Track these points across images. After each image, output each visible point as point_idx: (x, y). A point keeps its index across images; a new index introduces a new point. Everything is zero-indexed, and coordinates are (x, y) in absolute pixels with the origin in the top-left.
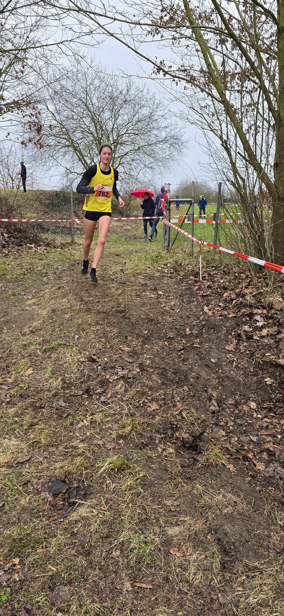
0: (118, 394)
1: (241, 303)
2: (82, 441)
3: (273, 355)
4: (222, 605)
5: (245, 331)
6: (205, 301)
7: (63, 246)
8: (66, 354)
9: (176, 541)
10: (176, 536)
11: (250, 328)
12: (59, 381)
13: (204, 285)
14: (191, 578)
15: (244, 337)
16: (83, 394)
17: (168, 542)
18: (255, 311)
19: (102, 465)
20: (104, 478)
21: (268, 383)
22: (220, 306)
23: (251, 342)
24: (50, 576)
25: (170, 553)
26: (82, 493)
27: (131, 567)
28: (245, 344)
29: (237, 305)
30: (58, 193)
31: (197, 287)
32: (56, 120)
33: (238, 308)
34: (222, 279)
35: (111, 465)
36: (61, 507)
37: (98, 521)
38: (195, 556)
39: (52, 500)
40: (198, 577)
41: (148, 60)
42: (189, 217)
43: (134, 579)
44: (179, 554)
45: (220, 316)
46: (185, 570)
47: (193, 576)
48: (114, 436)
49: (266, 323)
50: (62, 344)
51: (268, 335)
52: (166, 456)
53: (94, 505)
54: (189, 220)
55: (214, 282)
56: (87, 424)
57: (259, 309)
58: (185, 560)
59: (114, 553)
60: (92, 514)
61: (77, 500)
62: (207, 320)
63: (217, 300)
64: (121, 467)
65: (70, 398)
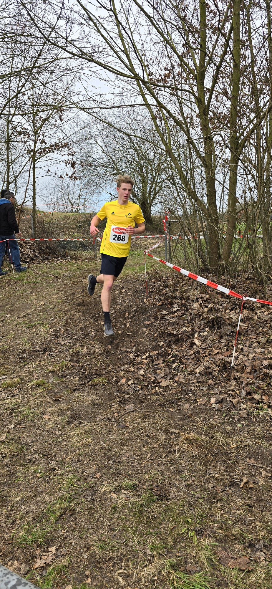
3: (172, 329)
5: (162, 314)
7: (87, 259)
11: (167, 312)
15: (160, 318)
18: (176, 301)
49: (179, 309)
51: (176, 317)
62: (142, 308)
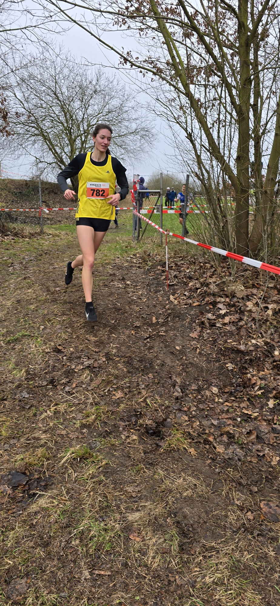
0: (84, 384)
1: (206, 292)
2: (45, 432)
3: (235, 341)
4: (179, 587)
5: (208, 319)
6: (172, 291)
7: (32, 236)
8: (31, 345)
9: (136, 526)
10: (136, 521)
11: (213, 316)
12: (23, 372)
13: (171, 275)
14: (149, 562)
15: (208, 325)
16: (47, 385)
17: (128, 529)
18: (218, 299)
19: (65, 455)
20: (66, 467)
21: (230, 368)
22: (185, 295)
23: (214, 329)
24: (7, 569)
25: (130, 539)
26: (43, 484)
27: (91, 555)
28: (208, 331)
29: (202, 294)
30: (28, 182)
31: (164, 277)
32: (24, 108)
33: (202, 296)
34: (188, 269)
35: (73, 455)
36: (21, 499)
37: (58, 511)
38: (154, 540)
39: (11, 492)
40: (157, 560)
41: (112, 49)
42: (158, 208)
43: (92, 567)
44: (138, 539)
45: (185, 305)
46: (144, 554)
47: (152, 560)
48: (78, 425)
49: (228, 311)
50: (26, 335)
51: (230, 322)
52: (129, 443)
53: (55, 495)
54: (158, 211)
55: (180, 272)
56: (51, 414)
57: (222, 297)
58: (145, 545)
59: (73, 543)
60: (53, 505)
61: (37, 492)
62: (173, 309)
63: (183, 289)
64: (83, 456)
65: (34, 389)
